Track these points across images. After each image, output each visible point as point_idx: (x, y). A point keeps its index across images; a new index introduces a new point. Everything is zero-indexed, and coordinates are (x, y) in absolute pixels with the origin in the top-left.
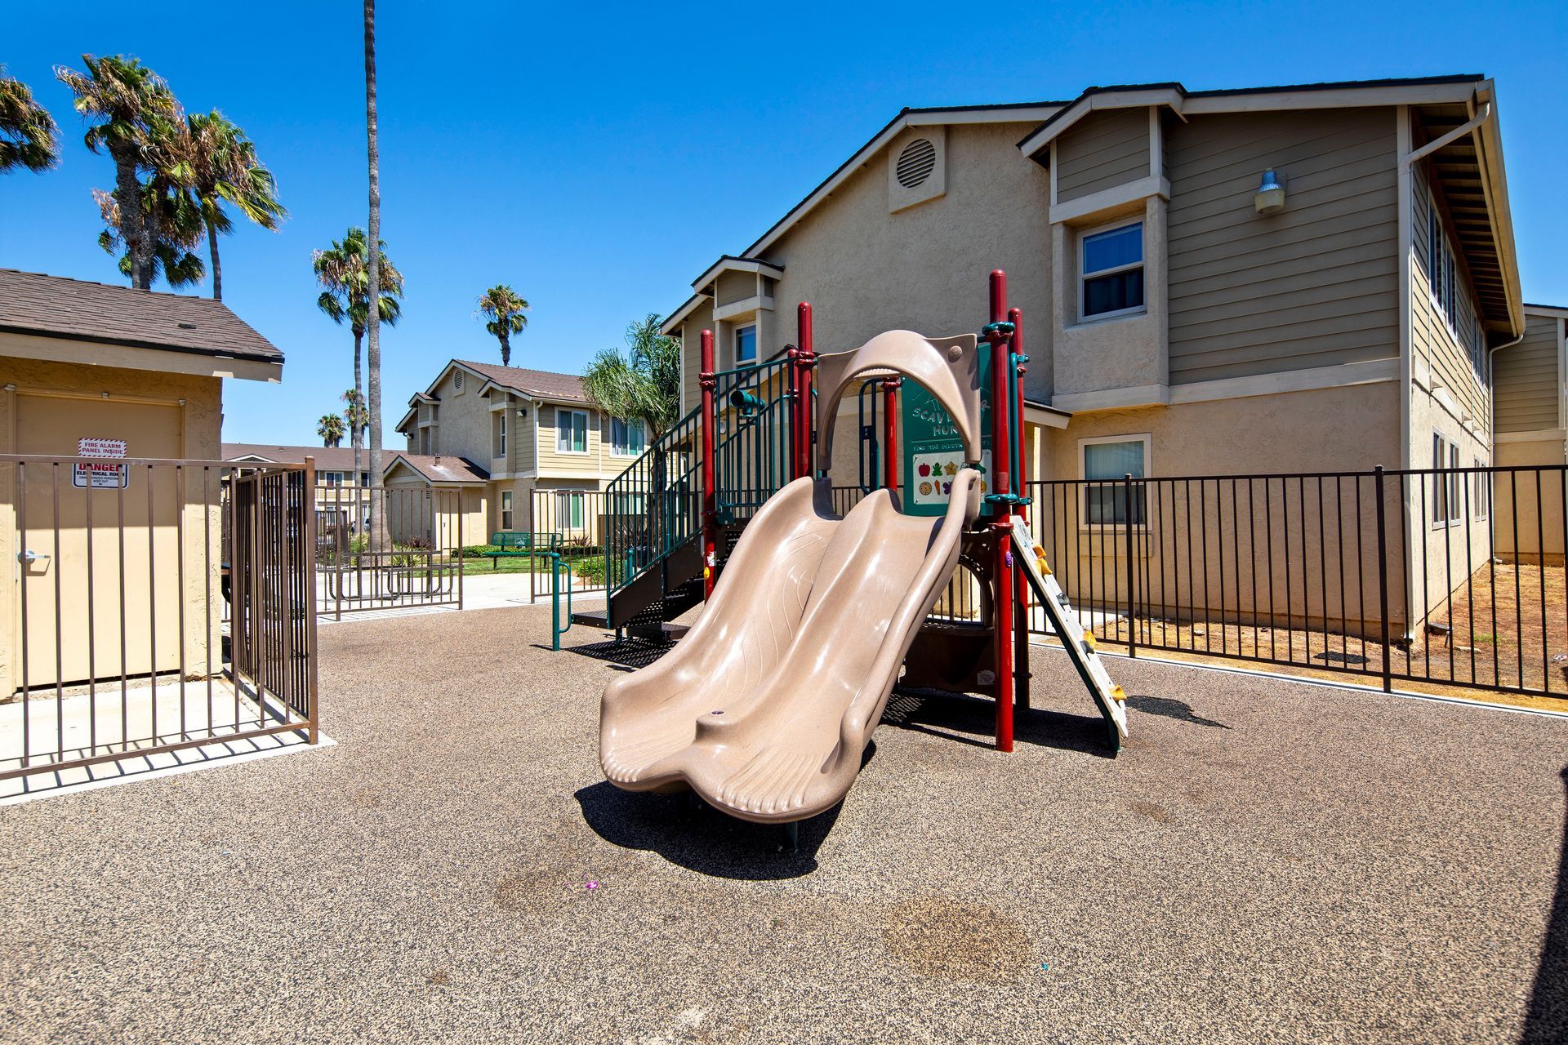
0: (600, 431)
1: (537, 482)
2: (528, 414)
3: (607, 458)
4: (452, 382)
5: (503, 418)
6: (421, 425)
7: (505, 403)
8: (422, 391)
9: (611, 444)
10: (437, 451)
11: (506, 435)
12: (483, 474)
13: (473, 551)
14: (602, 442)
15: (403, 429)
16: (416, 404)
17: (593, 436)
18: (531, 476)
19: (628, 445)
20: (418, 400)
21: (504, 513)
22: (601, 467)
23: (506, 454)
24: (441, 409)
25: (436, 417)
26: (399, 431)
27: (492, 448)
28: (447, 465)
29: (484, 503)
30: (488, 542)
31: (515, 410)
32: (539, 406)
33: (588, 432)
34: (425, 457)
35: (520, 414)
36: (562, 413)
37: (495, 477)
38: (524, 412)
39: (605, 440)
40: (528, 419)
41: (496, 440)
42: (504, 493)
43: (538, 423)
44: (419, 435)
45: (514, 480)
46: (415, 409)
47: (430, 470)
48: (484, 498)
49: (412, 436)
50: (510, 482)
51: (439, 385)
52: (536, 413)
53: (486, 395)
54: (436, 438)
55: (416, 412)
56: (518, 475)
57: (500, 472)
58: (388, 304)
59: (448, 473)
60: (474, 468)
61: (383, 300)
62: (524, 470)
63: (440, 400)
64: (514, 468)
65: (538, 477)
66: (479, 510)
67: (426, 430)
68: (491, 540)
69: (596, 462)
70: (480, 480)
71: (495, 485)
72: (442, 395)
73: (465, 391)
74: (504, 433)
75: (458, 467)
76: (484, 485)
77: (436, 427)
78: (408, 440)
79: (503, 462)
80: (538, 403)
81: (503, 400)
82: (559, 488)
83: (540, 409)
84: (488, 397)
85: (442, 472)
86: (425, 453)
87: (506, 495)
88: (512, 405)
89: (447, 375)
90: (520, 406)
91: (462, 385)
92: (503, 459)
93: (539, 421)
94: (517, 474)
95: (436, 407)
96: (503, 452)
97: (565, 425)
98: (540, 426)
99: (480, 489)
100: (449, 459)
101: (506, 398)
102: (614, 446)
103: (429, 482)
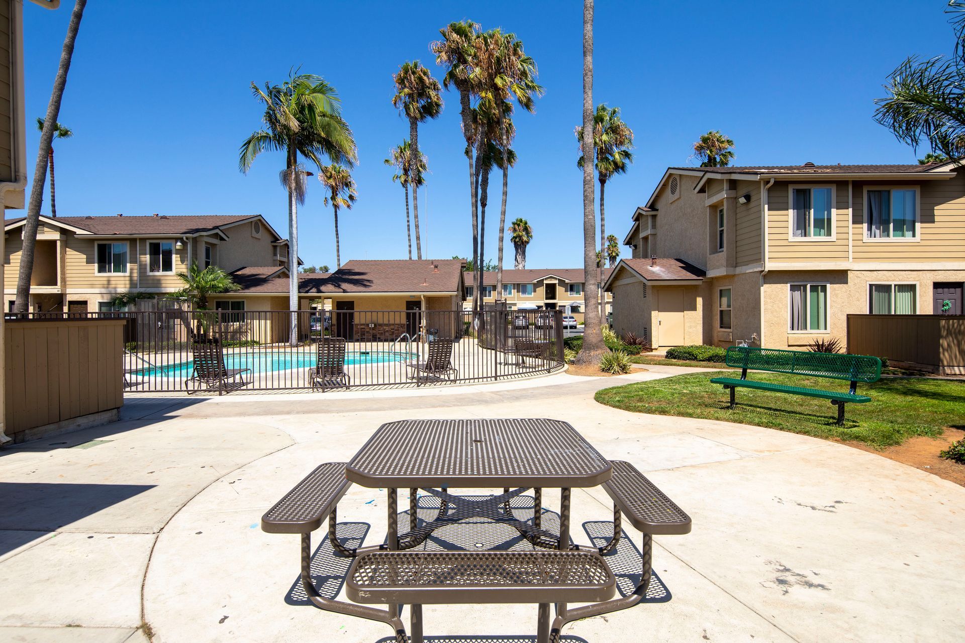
0: (850, 210)
1: (764, 276)
2: (753, 199)
3: (860, 243)
4: (669, 190)
5: (721, 211)
6: (642, 235)
7: (724, 192)
8: (643, 205)
9: (865, 226)
10: (655, 254)
11: (725, 228)
12: (699, 272)
13: (689, 353)
14: (854, 223)
15: (628, 243)
16: (638, 218)
17: (841, 217)
18: (756, 270)
19: (891, 225)
20: (639, 213)
21: (721, 312)
22: (851, 255)
23: (725, 249)
24: (658, 218)
25: (654, 226)
26: (626, 244)
27: (708, 245)
28: (663, 266)
29: (699, 301)
30: (704, 343)
31: (736, 198)
32: (769, 185)
33: (834, 211)
34: (643, 260)
35: (742, 200)
36: (798, 192)
37: (711, 274)
38: (748, 198)
39: (857, 220)
40: (752, 204)
41: (713, 236)
42: (721, 291)
43: (766, 207)
44: (641, 244)
45: (734, 276)
46: (637, 223)
47: (648, 271)
48: (699, 296)
49: (635, 246)
50: (729, 277)
51: (657, 196)
52: (764, 195)
53: (702, 191)
54: (655, 244)
55: (638, 225)
56: (739, 270)
57: (718, 267)
58: (621, 156)
59: (664, 272)
60: (688, 267)
61: (618, 153)
62: (747, 263)
63: (657, 210)
64: (734, 262)
65: (767, 269)
66: (694, 308)
67: (646, 239)
68: (708, 339)
69: (845, 248)
70: (695, 277)
71: (712, 282)
72: (659, 206)
73: (680, 195)
74: (722, 225)
75: (674, 266)
76: (700, 283)
77: (654, 235)
78: (633, 250)
79: (722, 256)
80: (768, 182)
81: (722, 190)
82: (794, 282)
83: (769, 190)
84: (705, 192)
85: (658, 272)
86: (645, 256)
87: (723, 293)
88: (733, 193)
89: (663, 185)
90: (743, 191)
91: (678, 190)
92: (721, 254)
93: (769, 204)
94: (737, 268)
95: (654, 217)
96: (721, 247)
97: (802, 203)
98: (769, 209)
99: (695, 287)
100: (665, 261)
101: (726, 186)
102: (870, 229)
103: (645, 281)
